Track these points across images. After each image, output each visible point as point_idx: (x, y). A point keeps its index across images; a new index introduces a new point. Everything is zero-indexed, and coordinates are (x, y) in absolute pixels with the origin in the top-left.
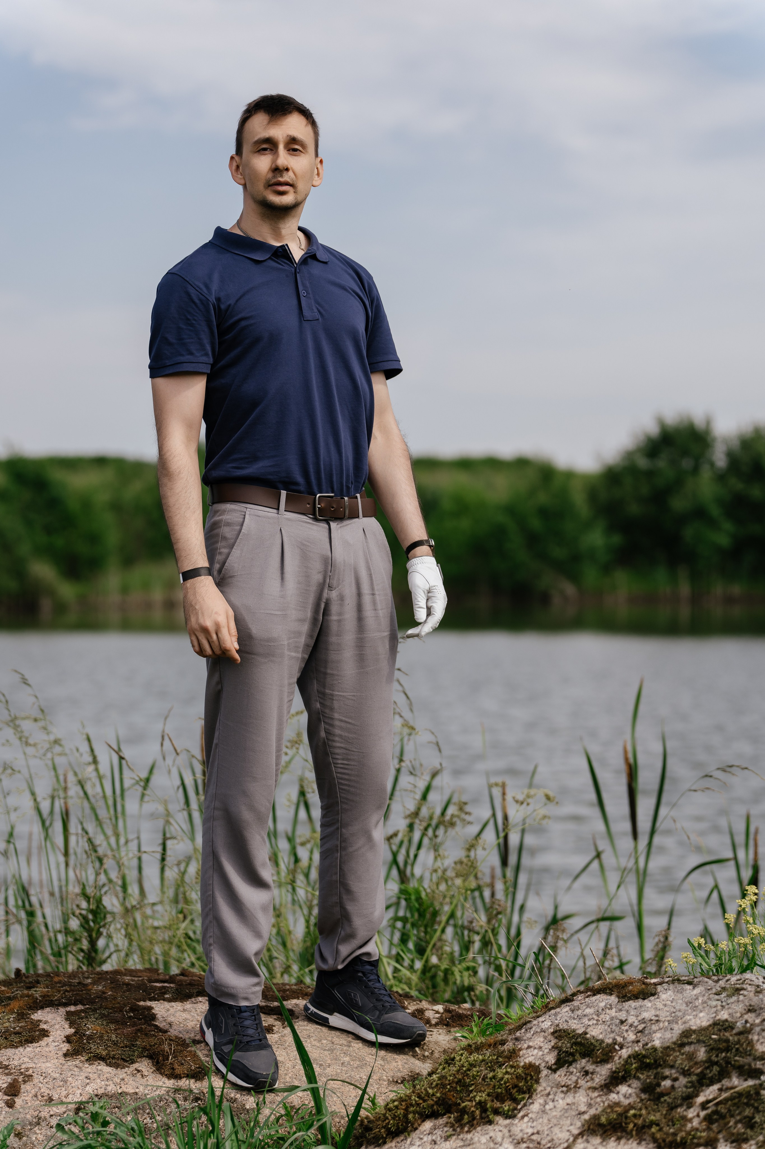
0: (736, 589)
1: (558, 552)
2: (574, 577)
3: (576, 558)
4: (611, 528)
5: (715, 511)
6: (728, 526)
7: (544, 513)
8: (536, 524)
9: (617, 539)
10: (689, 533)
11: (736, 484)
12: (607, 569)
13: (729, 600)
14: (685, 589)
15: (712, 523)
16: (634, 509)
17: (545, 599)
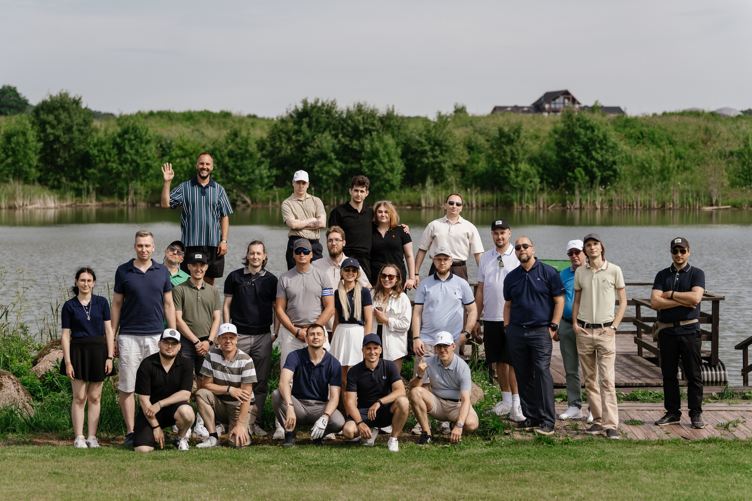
2: (249, 192)
3: (252, 182)
4: (272, 166)
5: (332, 155)
8: (228, 161)
9: (275, 171)
12: (270, 188)
15: (330, 162)
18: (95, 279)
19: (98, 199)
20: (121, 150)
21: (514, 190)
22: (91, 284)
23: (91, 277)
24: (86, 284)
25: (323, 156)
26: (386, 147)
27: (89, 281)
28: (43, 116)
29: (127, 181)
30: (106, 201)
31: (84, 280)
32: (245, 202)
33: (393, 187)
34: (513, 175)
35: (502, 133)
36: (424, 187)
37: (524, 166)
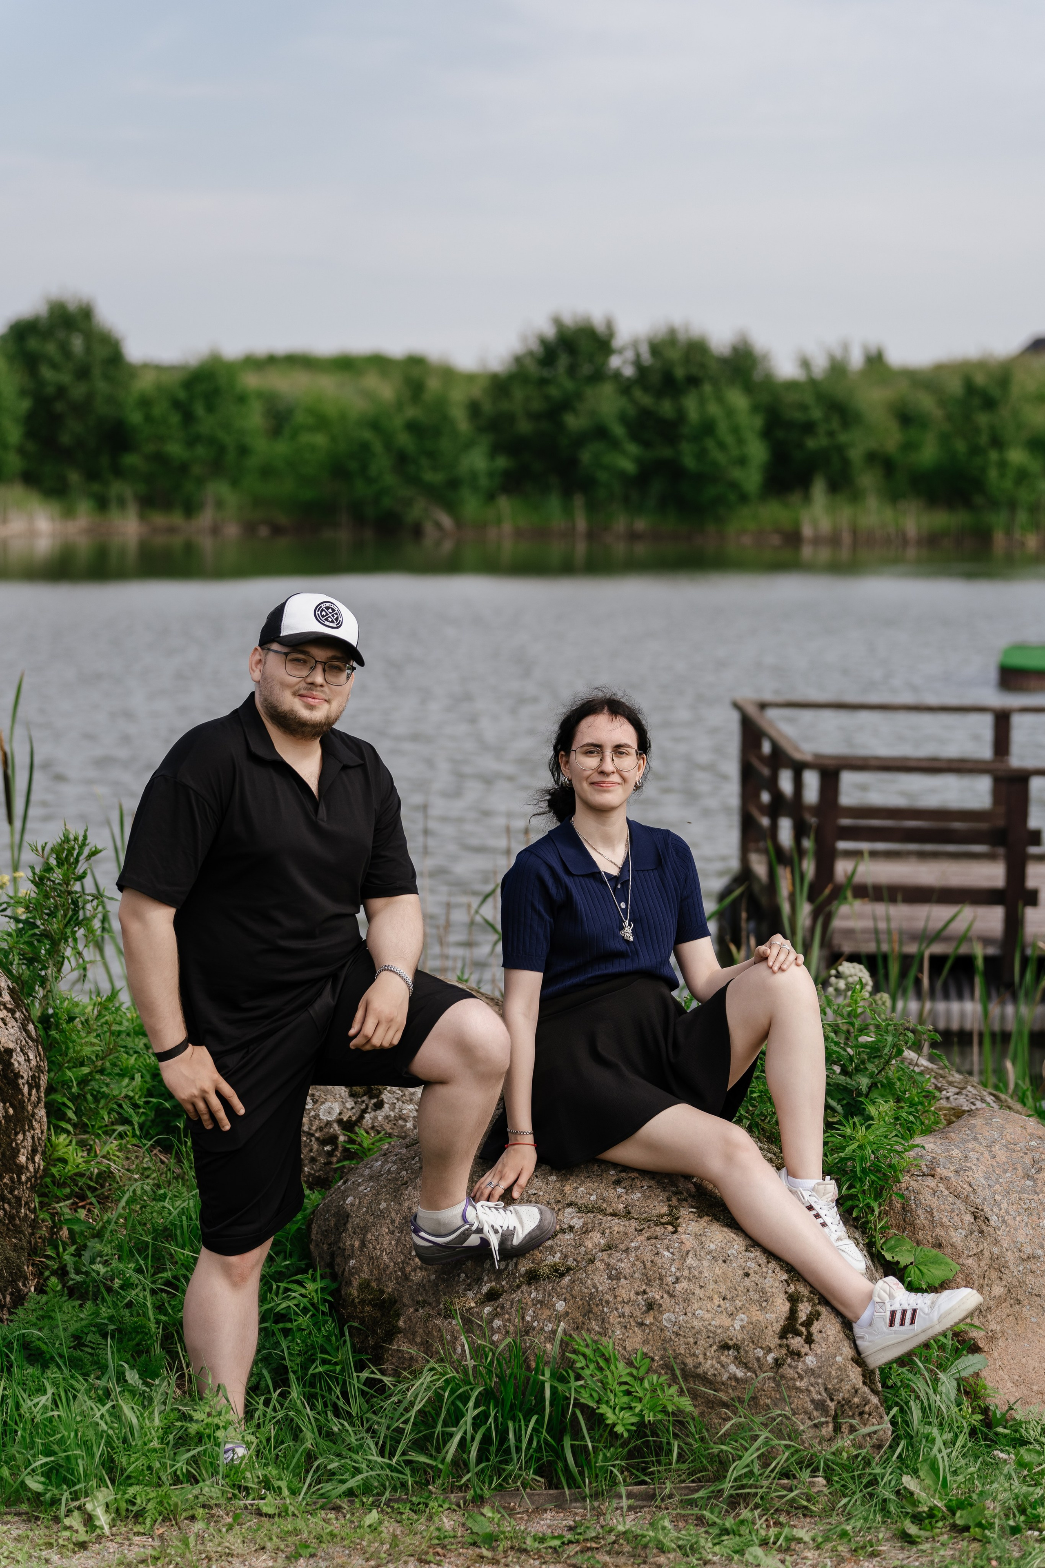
0: (641, 524)
1: (431, 477)
2: (451, 507)
3: (454, 484)
4: (495, 450)
5: (619, 431)
6: (633, 448)
7: (413, 427)
8: (404, 440)
9: (502, 462)
10: (586, 456)
11: (646, 400)
12: (491, 497)
13: (633, 536)
14: (581, 524)
15: (615, 444)
16: (524, 427)
17: (417, 532)
18: (644, 746)
19: (142, 517)
20: (188, 417)
21: (994, 504)
22: (629, 762)
23: (625, 733)
24: (609, 766)
25: (601, 433)
26: (730, 413)
27: (618, 750)
28: (33, 344)
29: (200, 482)
30: (159, 519)
31: (596, 749)
32: (438, 526)
33: (744, 498)
34: (993, 474)
35: (970, 388)
36: (807, 498)
37: (1017, 456)
